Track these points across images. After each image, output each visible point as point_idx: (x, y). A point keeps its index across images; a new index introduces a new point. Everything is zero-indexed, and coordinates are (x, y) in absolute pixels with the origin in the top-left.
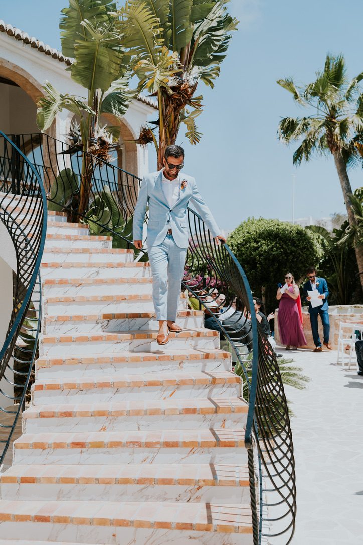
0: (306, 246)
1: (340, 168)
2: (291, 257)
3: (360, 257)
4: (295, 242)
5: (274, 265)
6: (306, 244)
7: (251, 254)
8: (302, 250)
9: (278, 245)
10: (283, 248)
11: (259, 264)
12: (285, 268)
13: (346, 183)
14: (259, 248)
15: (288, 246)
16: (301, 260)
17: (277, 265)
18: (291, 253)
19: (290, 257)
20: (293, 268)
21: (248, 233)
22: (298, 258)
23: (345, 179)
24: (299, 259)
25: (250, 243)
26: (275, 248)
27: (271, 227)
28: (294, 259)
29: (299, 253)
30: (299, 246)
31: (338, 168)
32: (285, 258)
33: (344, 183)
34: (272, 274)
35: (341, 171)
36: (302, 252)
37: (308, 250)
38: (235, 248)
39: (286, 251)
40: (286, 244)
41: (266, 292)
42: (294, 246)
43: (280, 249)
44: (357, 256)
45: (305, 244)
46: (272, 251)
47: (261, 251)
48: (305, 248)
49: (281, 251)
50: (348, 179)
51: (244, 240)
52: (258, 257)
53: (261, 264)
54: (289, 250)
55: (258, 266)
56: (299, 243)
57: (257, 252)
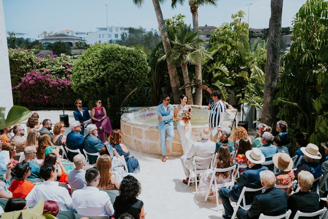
0: (141, 66)
1: (156, 6)
2: (131, 76)
4: (133, 63)
5: (118, 83)
7: (100, 74)
8: (138, 69)
10: (124, 69)
12: (126, 84)
13: (161, 17)
14: (106, 69)
15: (128, 67)
17: (121, 82)
18: (131, 73)
21: (96, 56)
22: (135, 76)
23: (160, 14)
24: (137, 77)
26: (118, 69)
28: (133, 77)
29: (136, 72)
30: (136, 67)
31: (155, 6)
32: (127, 77)
33: (159, 17)
35: (157, 8)
36: (138, 71)
37: (142, 69)
38: (87, 68)
39: (127, 71)
40: (126, 65)
42: (132, 67)
43: (122, 70)
44: (169, 68)
45: (140, 64)
46: (116, 71)
47: (108, 71)
48: (140, 68)
49: (123, 72)
50: (161, 14)
51: (93, 62)
52: (106, 76)
53: (108, 82)
54: (129, 70)
55: (106, 83)
56: (136, 64)
57: (105, 72)
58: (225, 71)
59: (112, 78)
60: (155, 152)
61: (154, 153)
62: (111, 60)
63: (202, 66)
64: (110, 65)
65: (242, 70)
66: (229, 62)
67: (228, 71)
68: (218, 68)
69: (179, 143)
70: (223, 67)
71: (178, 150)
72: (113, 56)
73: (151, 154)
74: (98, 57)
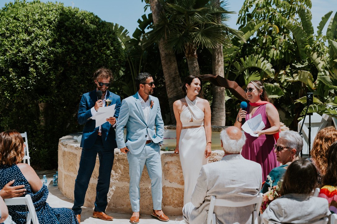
0: (106, 42)
3: (167, 63)
4: (89, 35)
5: (58, 70)
6: (106, 39)
7: (20, 51)
8: (99, 47)
9: (63, 38)
10: (71, 44)
11: (32, 67)
14: (33, 41)
15: (78, 41)
16: (98, 62)
17: (63, 69)
18: (84, 52)
20: (87, 74)
21: (15, 18)
22: (94, 59)
24: (96, 61)
25: (18, 33)
26: (58, 43)
27: (52, 11)
29: (96, 53)
30: (96, 42)
32: (75, 59)
34: (54, 82)
36: (100, 50)
39: (76, 48)
41: (46, 109)
42: (87, 41)
43: (67, 44)
45: (104, 38)
46: (54, 46)
47: (36, 46)
48: (104, 45)
49: (68, 48)
51: (7, 29)
52: (30, 55)
53: (35, 67)
54: (80, 47)
55: (31, 69)
56: (96, 37)
57: (29, 48)
58: (267, 70)
59: (43, 60)
60: (125, 206)
61: (122, 210)
62: (45, 25)
63: (225, 62)
64: (40, 35)
65: (299, 69)
66: (275, 56)
67: (273, 70)
68: (253, 64)
69: (180, 186)
70: (262, 64)
71: (176, 202)
72: (49, 19)
73: (116, 212)
74: (18, 20)
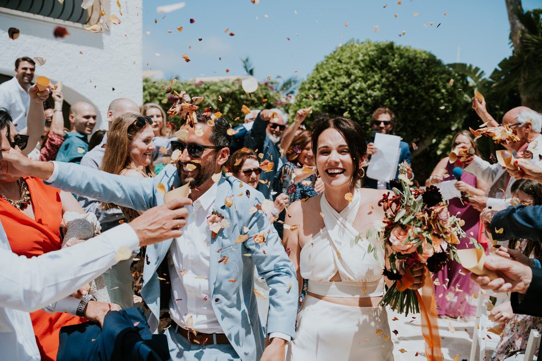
0: (436, 83)
4: (415, 75)
6: (436, 80)
7: (337, 95)
8: (427, 90)
9: (384, 80)
10: (392, 86)
14: (352, 83)
15: (402, 83)
16: (424, 107)
18: (406, 95)
19: (403, 102)
22: (418, 104)
29: (421, 96)
32: (396, 103)
36: (427, 93)
39: (398, 91)
42: (412, 82)
43: (387, 86)
45: (434, 79)
47: (354, 89)
49: (388, 91)
51: (330, 72)
52: (347, 99)
53: (351, 112)
54: (402, 90)
56: (423, 78)
57: (347, 91)
59: (359, 105)
74: (342, 62)
